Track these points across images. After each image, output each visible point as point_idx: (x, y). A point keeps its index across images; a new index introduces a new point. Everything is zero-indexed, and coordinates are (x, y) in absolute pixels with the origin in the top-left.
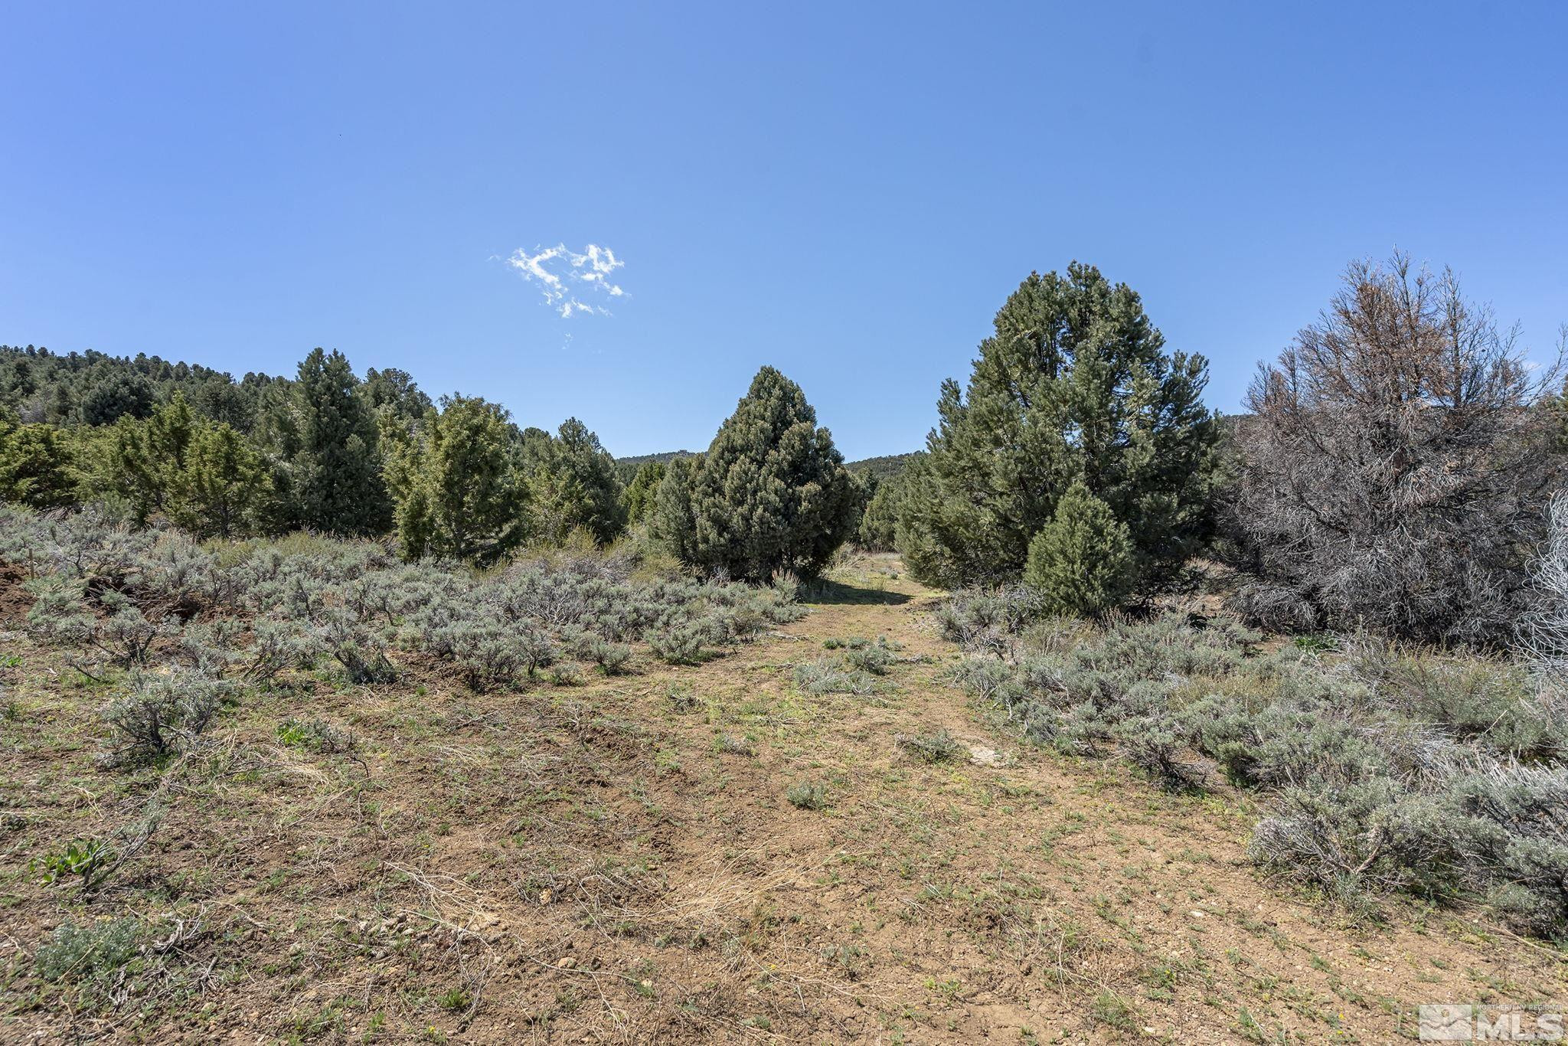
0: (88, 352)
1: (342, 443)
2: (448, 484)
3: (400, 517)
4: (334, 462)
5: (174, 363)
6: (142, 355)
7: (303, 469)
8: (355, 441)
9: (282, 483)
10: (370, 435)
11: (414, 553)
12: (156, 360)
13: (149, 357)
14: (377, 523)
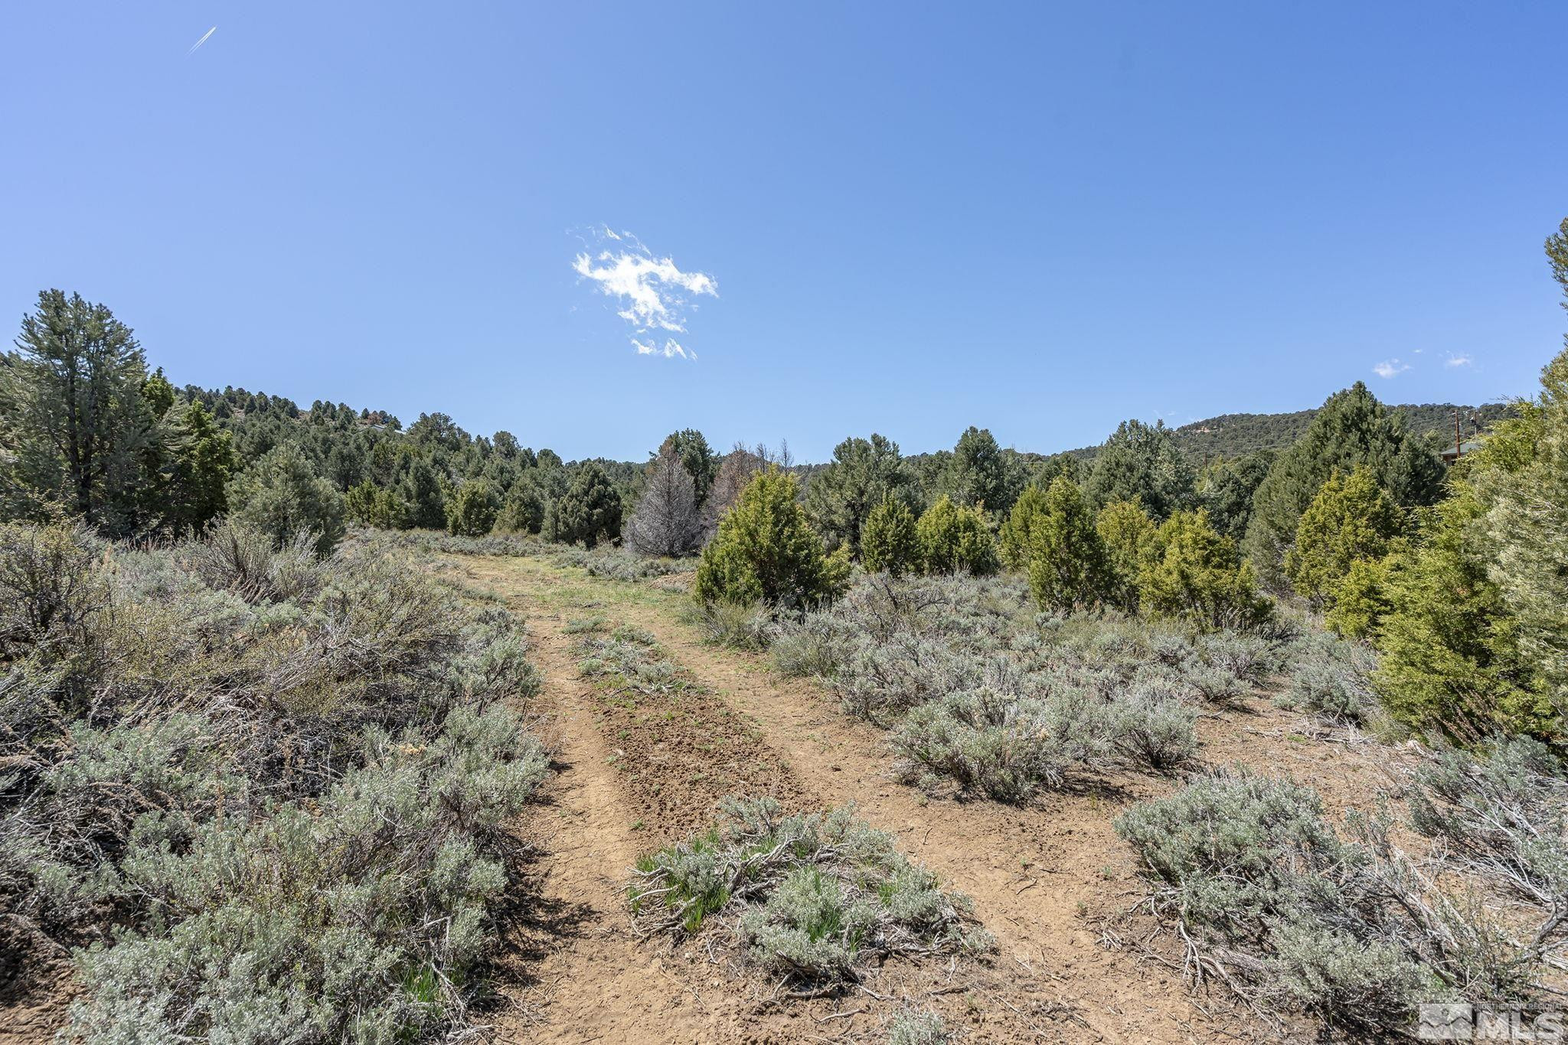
0: (187, 386)
1: (428, 495)
2: (465, 512)
3: (450, 523)
4: (425, 503)
5: (255, 394)
6: (230, 387)
7: (413, 505)
8: (432, 494)
9: (407, 510)
10: (437, 491)
11: (454, 534)
12: (241, 391)
13: (235, 389)
14: (441, 525)
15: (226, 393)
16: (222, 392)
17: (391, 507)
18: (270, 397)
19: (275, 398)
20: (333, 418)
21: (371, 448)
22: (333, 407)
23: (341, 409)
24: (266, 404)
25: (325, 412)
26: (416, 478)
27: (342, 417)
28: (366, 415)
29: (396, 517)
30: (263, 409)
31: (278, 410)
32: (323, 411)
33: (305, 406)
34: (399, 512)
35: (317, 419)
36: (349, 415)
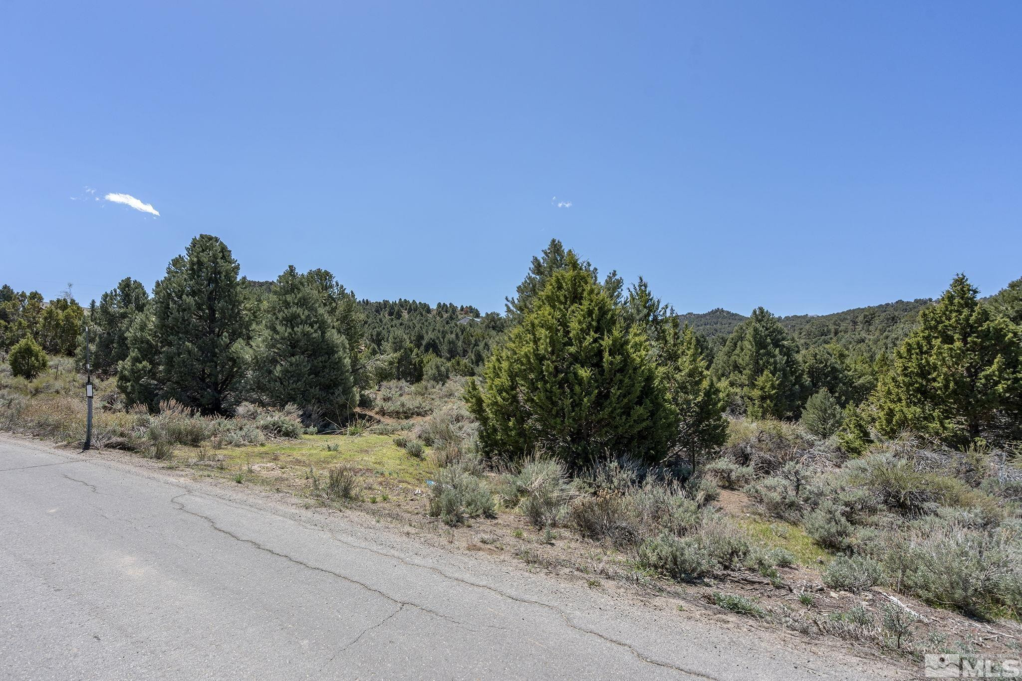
15: (399, 302)
16: (397, 302)
17: (466, 368)
18: (418, 303)
19: (420, 303)
20: (446, 312)
21: (462, 334)
22: (447, 306)
23: (450, 307)
24: (417, 306)
25: (443, 309)
26: (475, 355)
27: (450, 311)
28: (462, 309)
29: (468, 371)
30: (415, 310)
31: (422, 310)
32: (442, 308)
33: (433, 306)
34: (469, 369)
35: (439, 314)
36: (454, 309)
